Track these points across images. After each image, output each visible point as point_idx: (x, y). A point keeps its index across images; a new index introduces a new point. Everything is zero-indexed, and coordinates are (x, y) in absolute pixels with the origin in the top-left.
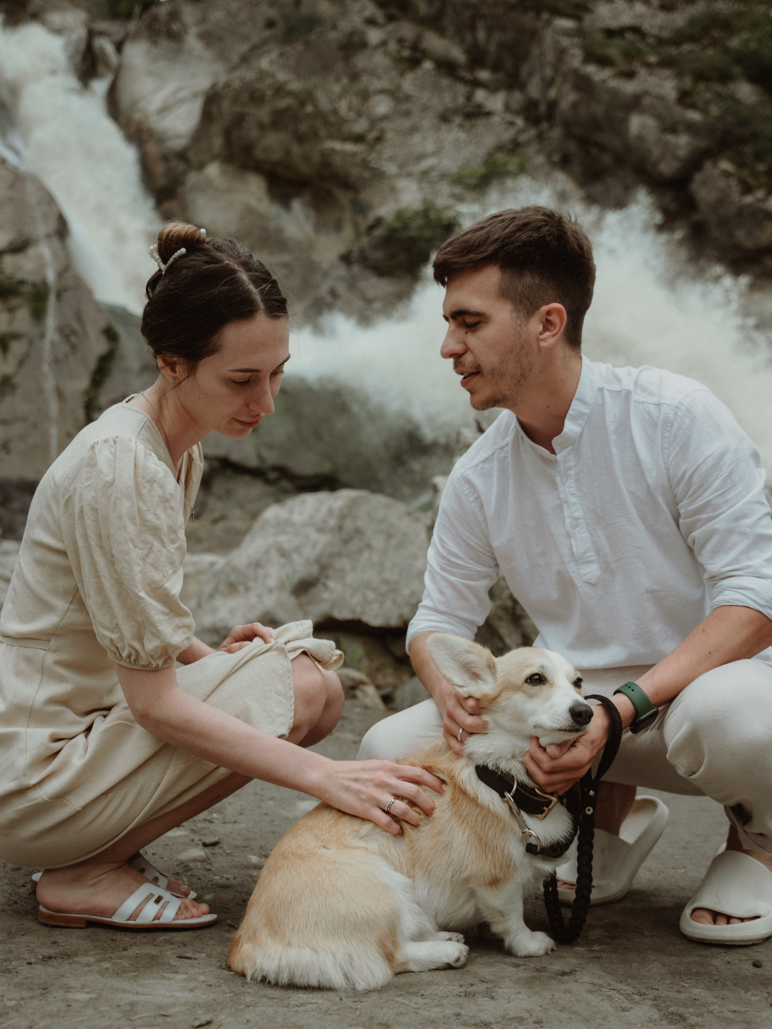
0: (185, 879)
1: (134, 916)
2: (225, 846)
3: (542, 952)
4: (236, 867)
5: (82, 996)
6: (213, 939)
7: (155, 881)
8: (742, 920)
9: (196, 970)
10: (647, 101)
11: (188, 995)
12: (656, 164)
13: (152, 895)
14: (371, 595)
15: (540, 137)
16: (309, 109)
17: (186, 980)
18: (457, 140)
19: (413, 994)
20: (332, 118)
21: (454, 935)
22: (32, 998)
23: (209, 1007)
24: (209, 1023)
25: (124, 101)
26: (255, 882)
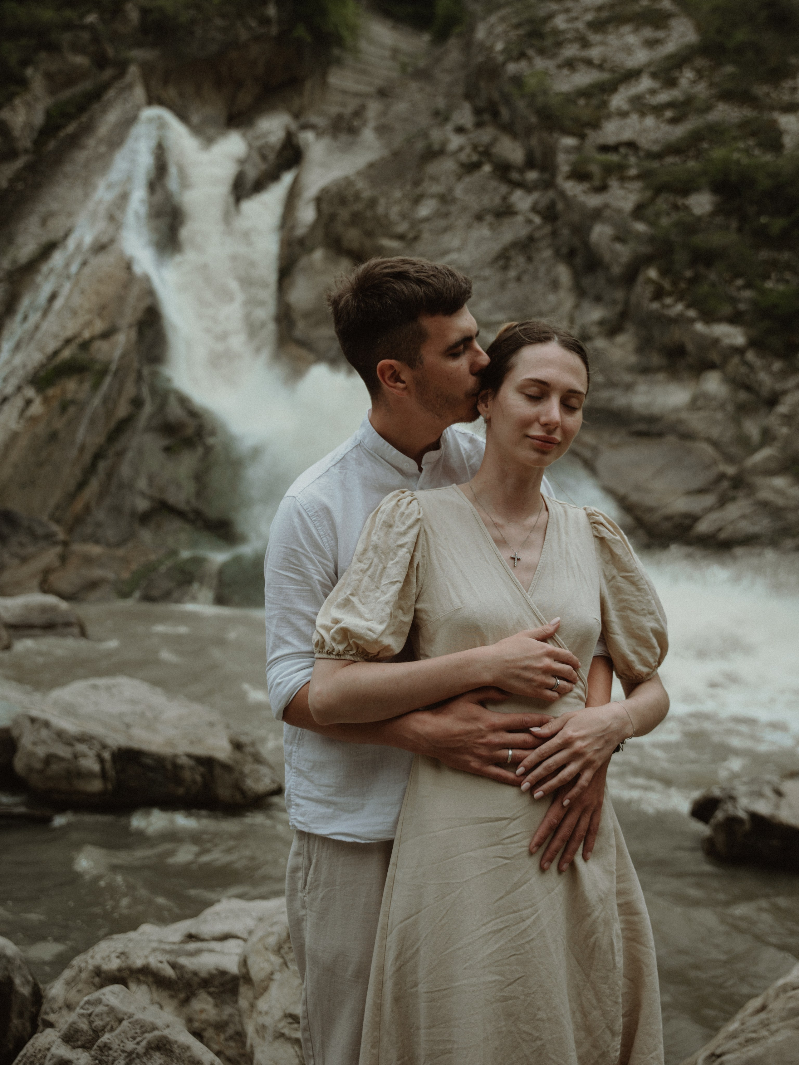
10: (607, 213)
16: (370, 213)
18: (481, 237)
20: (384, 222)
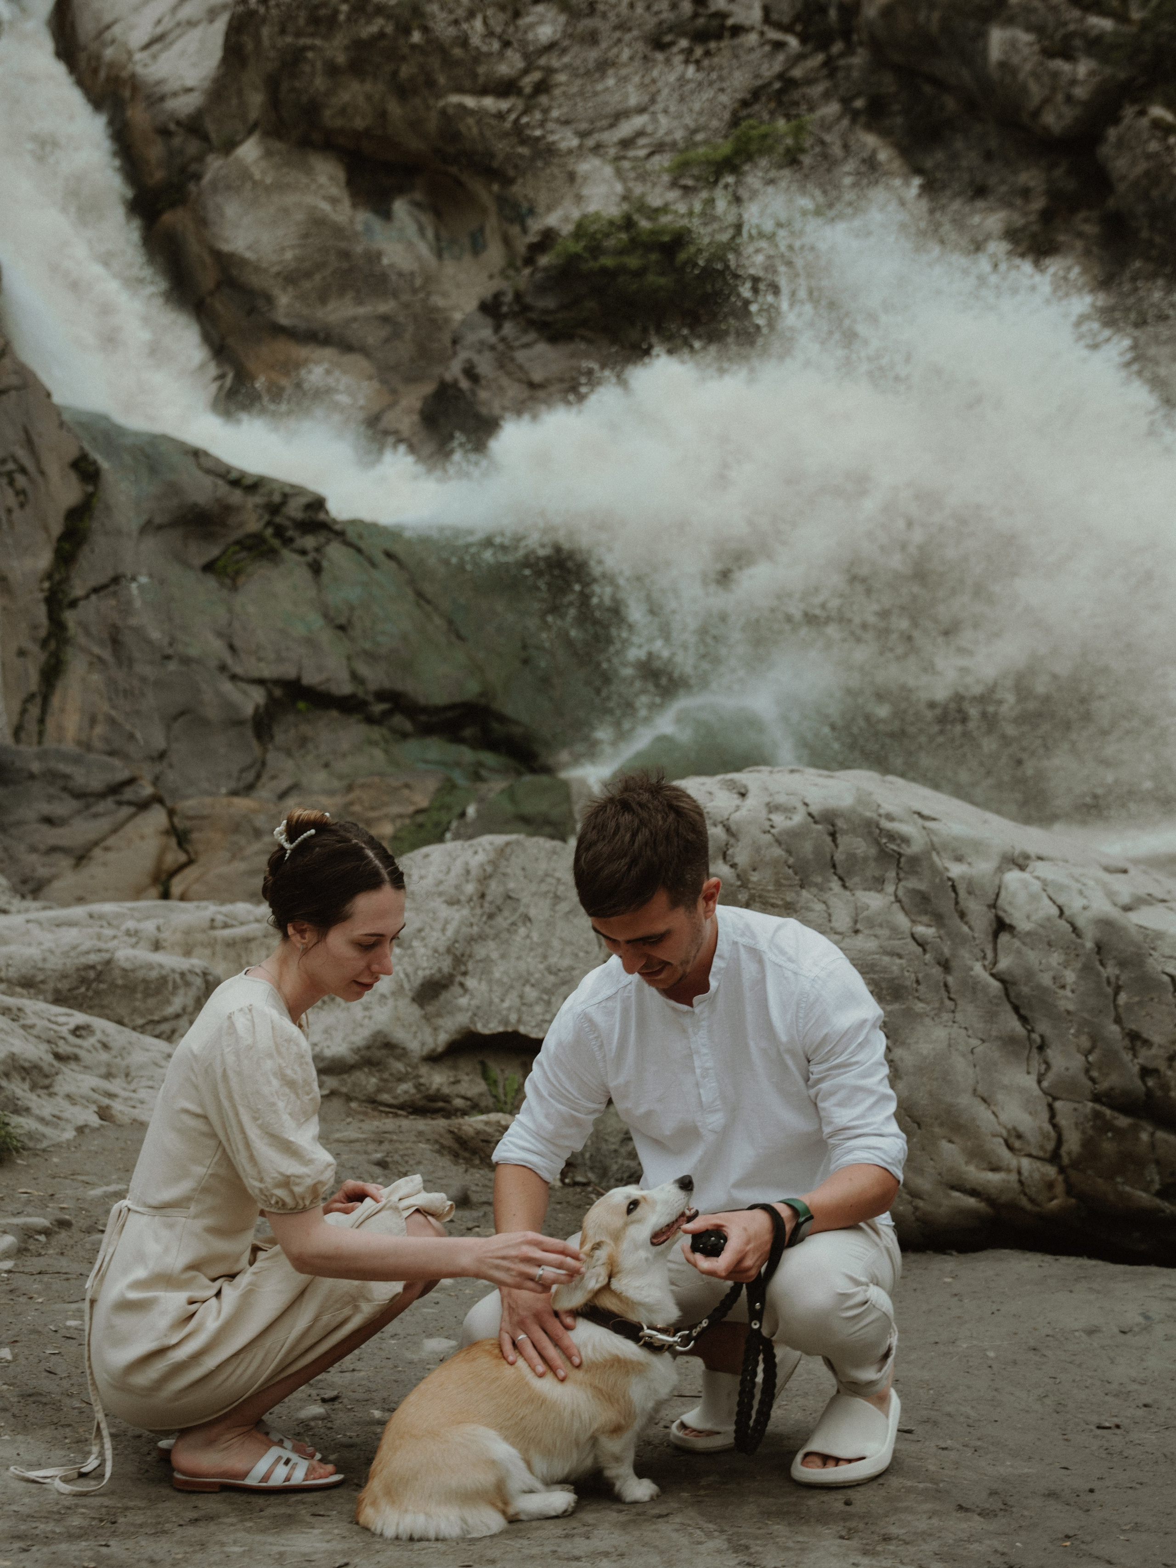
0: (307, 1439)
1: (266, 1478)
2: (345, 1401)
3: (647, 1498)
4: (358, 1424)
5: (236, 1549)
6: (341, 1497)
7: (280, 1443)
8: (850, 1461)
9: (330, 1526)
11: (325, 1546)
12: (1036, 114)
13: (280, 1458)
14: (531, 994)
15: (830, 67)
16: (416, 37)
17: (321, 1534)
18: (682, 81)
19: (521, 1537)
20: (457, 52)
21: (567, 1486)
22: (194, 1552)
23: (344, 1553)
24: (347, 1564)
25: (86, 27)
26: (380, 1439)
